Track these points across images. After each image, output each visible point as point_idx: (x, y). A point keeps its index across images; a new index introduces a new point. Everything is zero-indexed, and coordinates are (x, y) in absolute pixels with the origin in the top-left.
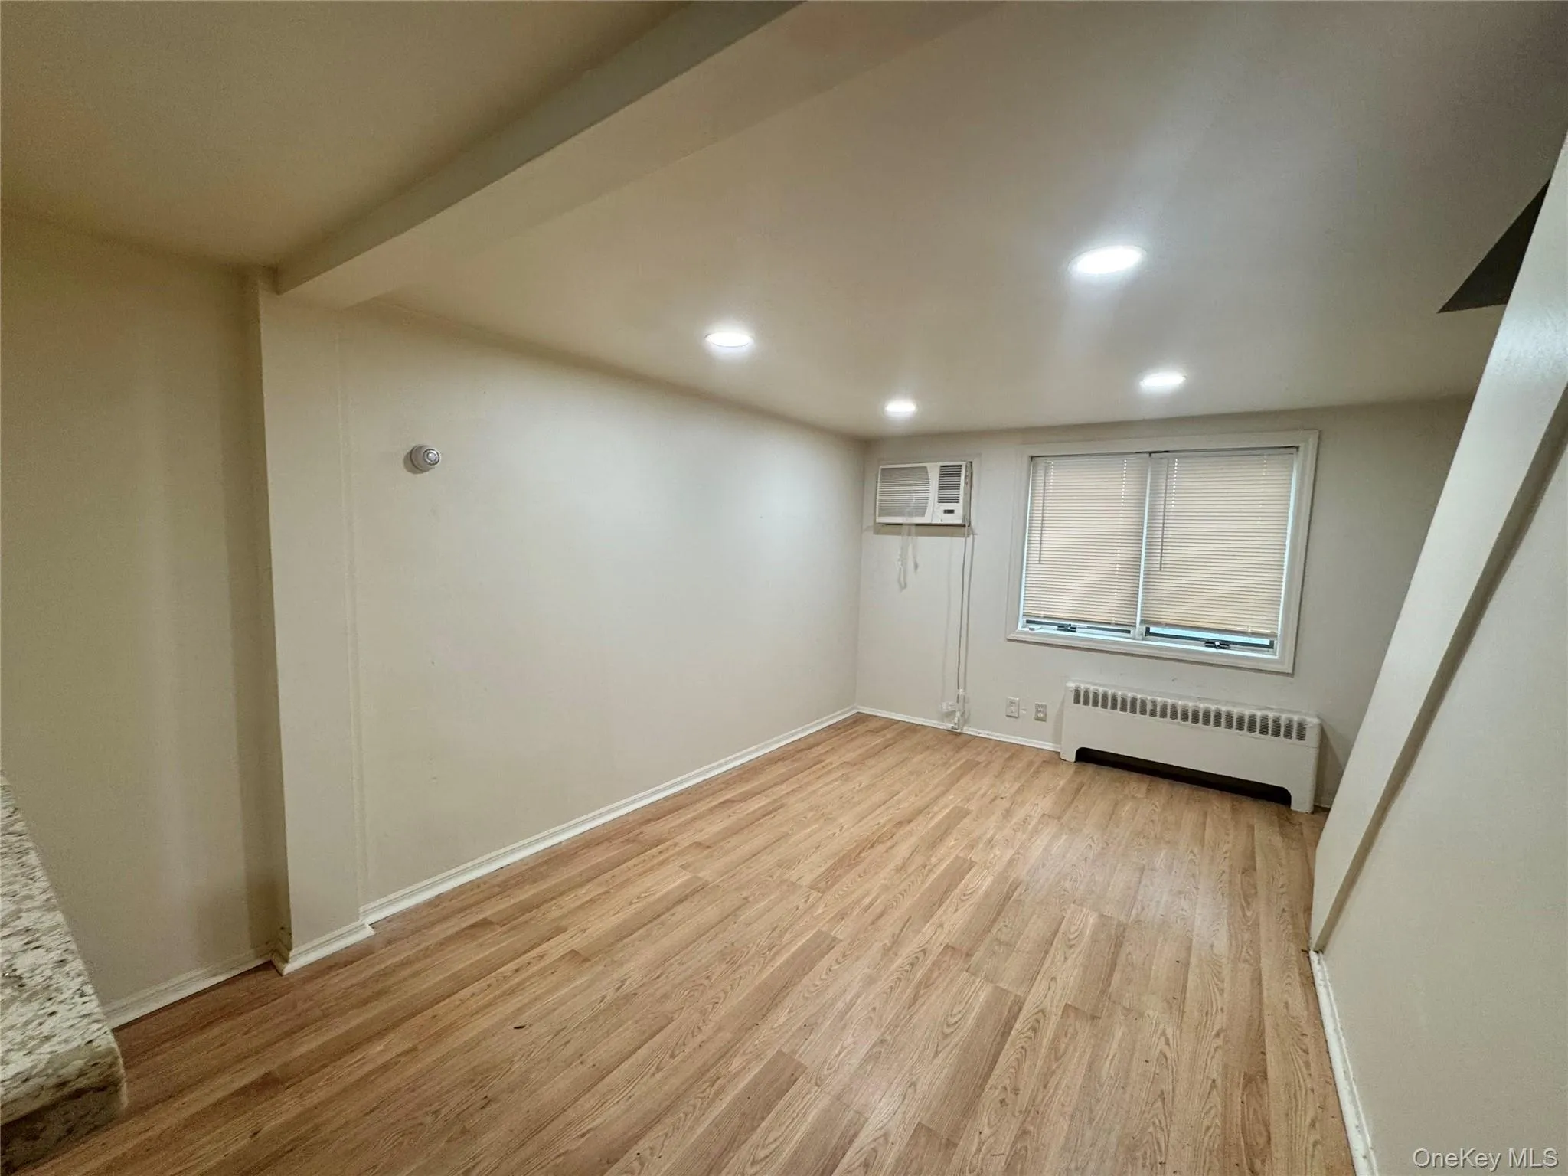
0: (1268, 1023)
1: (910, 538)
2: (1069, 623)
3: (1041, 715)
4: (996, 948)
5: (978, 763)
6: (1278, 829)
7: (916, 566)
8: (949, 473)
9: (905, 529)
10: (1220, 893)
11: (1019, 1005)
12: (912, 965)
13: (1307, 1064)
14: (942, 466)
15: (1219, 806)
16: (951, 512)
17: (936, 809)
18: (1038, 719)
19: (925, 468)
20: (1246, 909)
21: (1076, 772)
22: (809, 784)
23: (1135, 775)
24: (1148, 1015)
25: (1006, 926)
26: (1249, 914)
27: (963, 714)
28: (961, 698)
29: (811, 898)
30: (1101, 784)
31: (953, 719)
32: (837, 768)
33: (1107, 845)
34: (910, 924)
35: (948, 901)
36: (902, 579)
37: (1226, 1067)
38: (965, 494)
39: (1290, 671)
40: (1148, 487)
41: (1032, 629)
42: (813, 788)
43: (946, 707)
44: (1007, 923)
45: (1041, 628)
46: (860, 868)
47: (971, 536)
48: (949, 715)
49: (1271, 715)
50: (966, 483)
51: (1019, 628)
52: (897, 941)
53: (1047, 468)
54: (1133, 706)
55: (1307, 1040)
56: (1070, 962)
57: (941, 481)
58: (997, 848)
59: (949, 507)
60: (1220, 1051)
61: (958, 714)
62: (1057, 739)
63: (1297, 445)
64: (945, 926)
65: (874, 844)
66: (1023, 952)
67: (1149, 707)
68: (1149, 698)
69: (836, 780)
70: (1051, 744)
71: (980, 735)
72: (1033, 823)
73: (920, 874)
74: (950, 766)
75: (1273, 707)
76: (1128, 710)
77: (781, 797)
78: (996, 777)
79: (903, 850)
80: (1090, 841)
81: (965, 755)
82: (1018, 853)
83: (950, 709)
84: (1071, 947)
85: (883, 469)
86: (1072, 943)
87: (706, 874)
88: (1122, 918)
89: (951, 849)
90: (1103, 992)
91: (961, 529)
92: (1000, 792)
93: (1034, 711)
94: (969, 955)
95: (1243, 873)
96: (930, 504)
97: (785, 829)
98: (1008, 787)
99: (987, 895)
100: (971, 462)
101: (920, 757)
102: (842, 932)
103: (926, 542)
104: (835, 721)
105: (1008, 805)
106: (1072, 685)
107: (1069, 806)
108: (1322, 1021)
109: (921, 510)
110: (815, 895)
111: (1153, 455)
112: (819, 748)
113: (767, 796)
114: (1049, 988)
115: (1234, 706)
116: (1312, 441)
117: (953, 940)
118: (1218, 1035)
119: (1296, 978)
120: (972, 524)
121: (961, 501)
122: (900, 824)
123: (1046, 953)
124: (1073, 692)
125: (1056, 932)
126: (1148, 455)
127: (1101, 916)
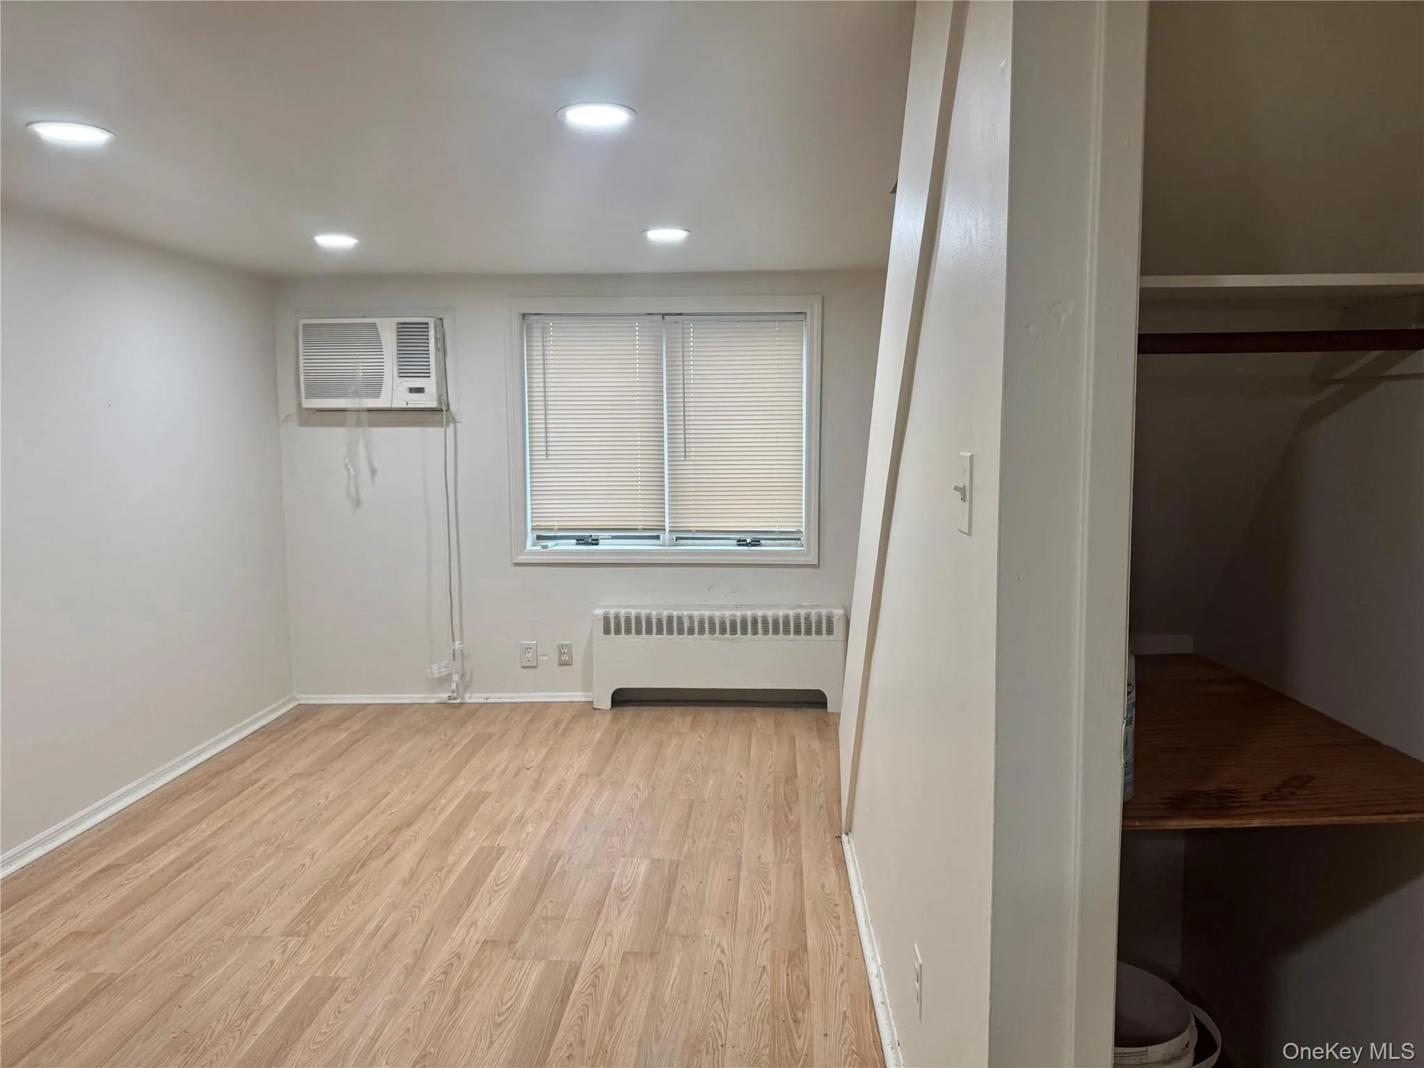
0: (808, 905)
1: (360, 430)
2: (588, 534)
3: (565, 658)
4: (543, 926)
5: (491, 736)
6: (816, 733)
7: (373, 472)
8: (411, 335)
9: (352, 417)
10: (766, 806)
11: (575, 970)
12: (446, 973)
13: (838, 928)
14: (398, 324)
15: (763, 721)
16: (420, 390)
17: (443, 801)
18: (562, 664)
19: (374, 325)
20: (789, 814)
21: (614, 720)
22: (243, 814)
23: (678, 710)
24: (705, 935)
25: (551, 901)
26: (791, 818)
27: (462, 676)
28: (458, 654)
29: (290, 945)
30: (643, 728)
31: (450, 685)
32: (285, 784)
33: (654, 789)
34: (435, 934)
35: (478, 897)
36: (353, 490)
37: (774, 953)
38: (437, 365)
39: (816, 562)
40: (664, 355)
41: (545, 547)
42: (256, 816)
43: (436, 671)
44: (551, 899)
45: (556, 545)
46: (354, 893)
47: (452, 425)
48: (444, 680)
49: (803, 612)
50: (437, 349)
51: (529, 547)
52: (420, 957)
53: (544, 330)
54: (670, 626)
55: (838, 909)
56: (624, 914)
57: (399, 343)
58: (529, 826)
59: (417, 383)
60: (769, 942)
61: (456, 677)
62: (587, 685)
63: (804, 311)
64: (479, 924)
65: (365, 861)
66: (573, 920)
67: (686, 625)
68: (686, 613)
69: (288, 799)
70: (580, 694)
71: (489, 701)
72: (570, 786)
73: (438, 879)
74: (453, 747)
75: (804, 604)
76: (665, 632)
77: (205, 840)
78: (517, 746)
79: (407, 860)
80: (635, 791)
81: (471, 730)
82: (557, 824)
83: (444, 672)
84: (624, 900)
85: (304, 325)
86: (624, 895)
87: (106, 966)
88: (675, 857)
89: (473, 839)
90: (659, 930)
91: (437, 415)
92: (525, 763)
93: (556, 653)
94: (512, 942)
95: (786, 782)
96: (387, 379)
97: (222, 879)
98: (534, 755)
99: (524, 877)
100: (441, 319)
101: (409, 745)
102: (345, 968)
103: (382, 435)
104: (263, 722)
105: (535, 775)
106: (599, 612)
107: (609, 758)
108: (850, 890)
109: (375, 388)
110: (293, 942)
111: (666, 317)
112: (248, 763)
113: (178, 845)
114: (605, 944)
115: (769, 609)
116: (817, 308)
117: (492, 933)
118: (766, 930)
119: (830, 861)
120: (452, 407)
121: (433, 374)
122: (397, 830)
123: (599, 913)
124: (602, 622)
125: (606, 891)
126: (661, 317)
127: (653, 860)
